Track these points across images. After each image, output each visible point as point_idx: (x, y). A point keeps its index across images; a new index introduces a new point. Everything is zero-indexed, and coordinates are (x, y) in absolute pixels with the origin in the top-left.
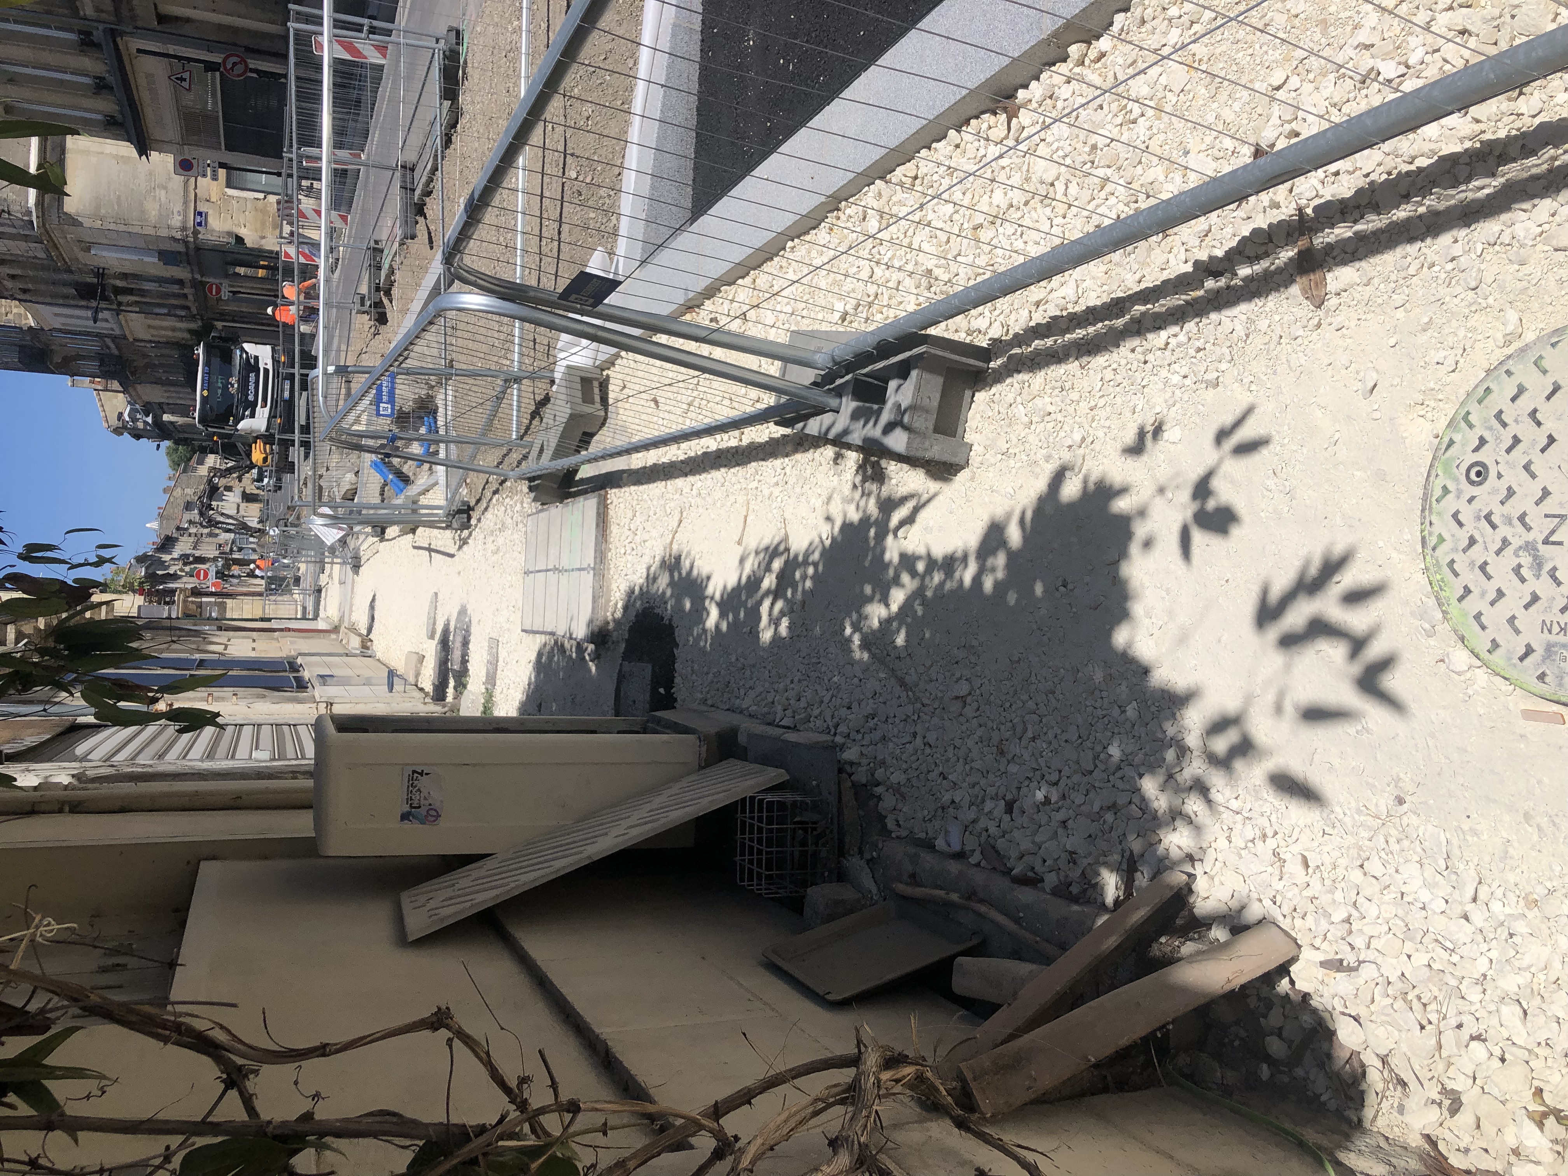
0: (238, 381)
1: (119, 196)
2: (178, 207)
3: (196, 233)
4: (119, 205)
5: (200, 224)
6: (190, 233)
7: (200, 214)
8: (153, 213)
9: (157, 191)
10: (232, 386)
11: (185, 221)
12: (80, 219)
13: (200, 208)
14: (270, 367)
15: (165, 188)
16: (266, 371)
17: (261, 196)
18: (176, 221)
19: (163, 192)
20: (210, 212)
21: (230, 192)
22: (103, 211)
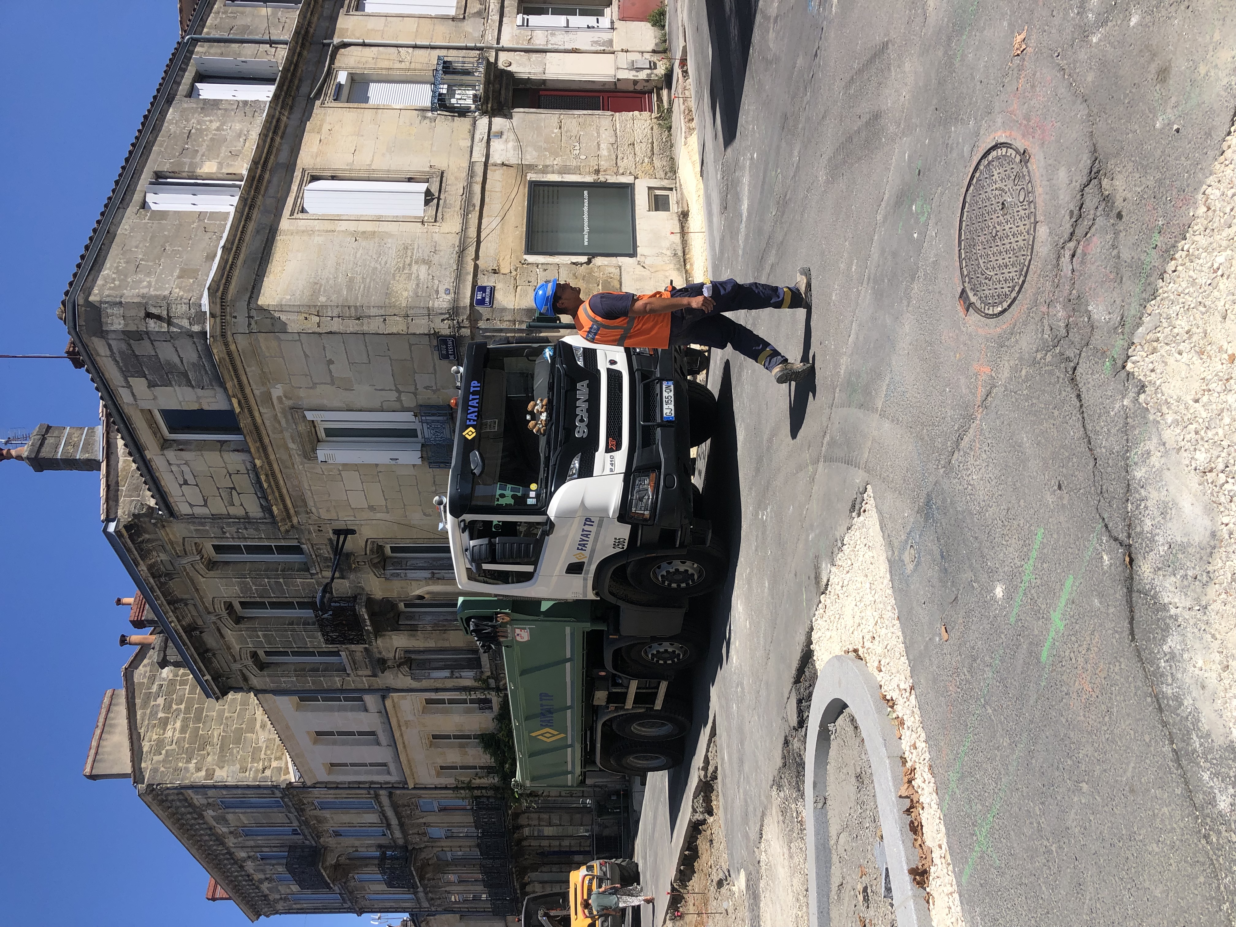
0: (549, 408)
1: (351, 280)
2: (448, 282)
3: (474, 317)
4: (350, 288)
5: (481, 302)
6: (463, 317)
7: (483, 289)
8: (405, 294)
9: (415, 267)
10: (534, 417)
11: (456, 300)
12: (283, 318)
13: (484, 281)
14: (622, 366)
15: (428, 263)
16: (614, 377)
17: (584, 259)
18: (443, 302)
19: (423, 269)
20: (499, 286)
21: (531, 258)
22: (323, 299)
